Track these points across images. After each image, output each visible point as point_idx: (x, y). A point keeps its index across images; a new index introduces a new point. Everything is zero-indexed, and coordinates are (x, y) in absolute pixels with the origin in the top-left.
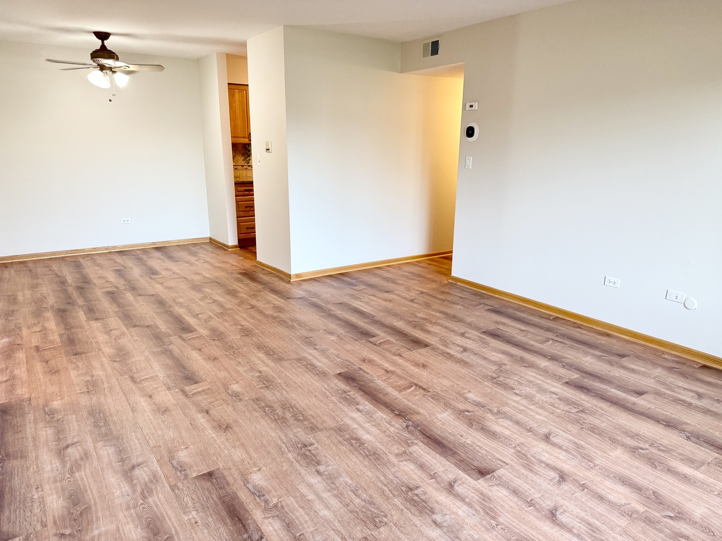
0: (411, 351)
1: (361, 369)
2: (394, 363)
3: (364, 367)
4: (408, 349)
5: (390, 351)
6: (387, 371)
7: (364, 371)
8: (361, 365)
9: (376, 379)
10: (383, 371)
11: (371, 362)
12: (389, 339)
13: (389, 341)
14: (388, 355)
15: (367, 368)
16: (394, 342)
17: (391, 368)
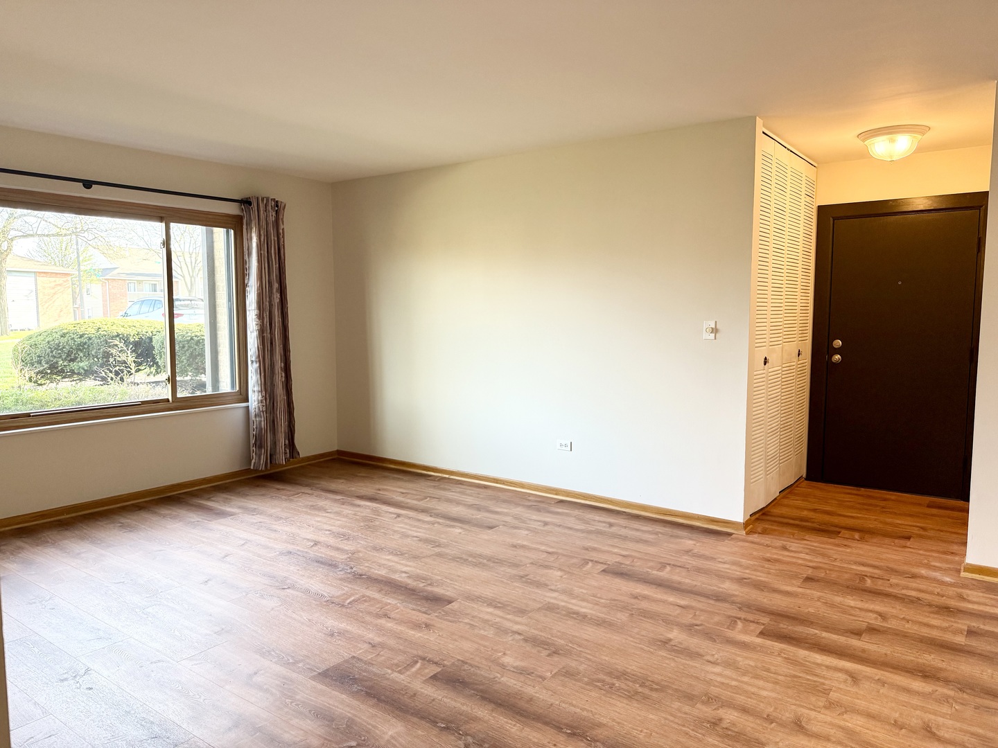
0: (354, 657)
1: (425, 613)
2: (380, 630)
3: (423, 618)
4: (359, 659)
5: (391, 649)
6: (386, 616)
7: (420, 611)
8: (428, 619)
9: (398, 605)
10: (392, 615)
11: (417, 626)
12: (402, 676)
13: (400, 672)
14: (391, 642)
15: (418, 616)
16: (389, 671)
17: (382, 621)
